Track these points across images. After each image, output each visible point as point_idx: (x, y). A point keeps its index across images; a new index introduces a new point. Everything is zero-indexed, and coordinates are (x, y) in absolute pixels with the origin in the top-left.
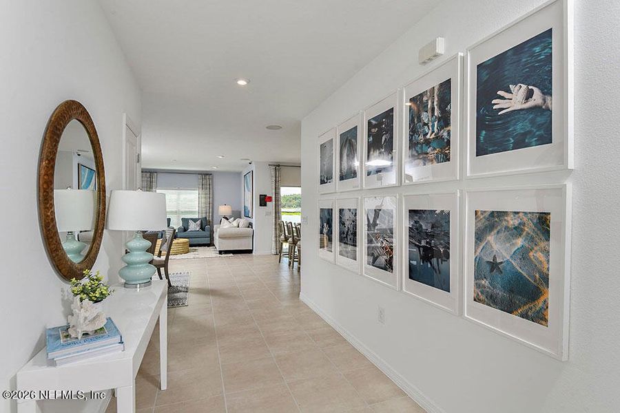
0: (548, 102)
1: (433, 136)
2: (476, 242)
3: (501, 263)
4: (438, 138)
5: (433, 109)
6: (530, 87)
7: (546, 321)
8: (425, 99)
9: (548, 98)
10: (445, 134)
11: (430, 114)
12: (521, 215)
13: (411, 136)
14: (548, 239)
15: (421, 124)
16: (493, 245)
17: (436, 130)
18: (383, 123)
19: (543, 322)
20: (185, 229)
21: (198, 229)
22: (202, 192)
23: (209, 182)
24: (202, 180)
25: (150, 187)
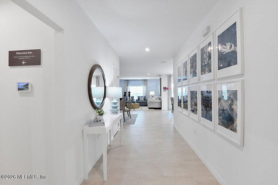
0: (236, 49)
1: (207, 63)
2: (219, 103)
3: (225, 110)
4: (208, 64)
5: (207, 54)
6: (231, 44)
7: (237, 131)
8: (205, 49)
9: (236, 47)
10: (210, 62)
11: (206, 55)
12: (230, 91)
13: (201, 63)
14: (237, 101)
15: (204, 59)
16: (223, 103)
17: (207, 61)
18: (194, 59)
19: (236, 132)
20: (139, 100)
21: (143, 100)
22: (144, 87)
23: (147, 83)
24: (144, 82)
25: (128, 85)
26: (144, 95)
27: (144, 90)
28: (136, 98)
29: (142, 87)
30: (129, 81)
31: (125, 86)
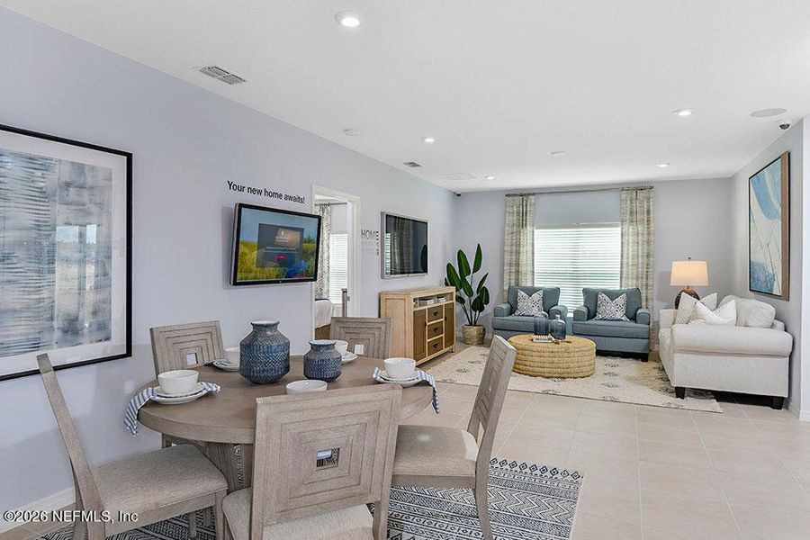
20: (592, 315)
21: (619, 315)
22: (630, 229)
23: (648, 206)
24: (629, 202)
25: (522, 223)
26: (631, 285)
27: (631, 250)
28: (571, 302)
29: (618, 230)
30: (529, 194)
31: (507, 228)
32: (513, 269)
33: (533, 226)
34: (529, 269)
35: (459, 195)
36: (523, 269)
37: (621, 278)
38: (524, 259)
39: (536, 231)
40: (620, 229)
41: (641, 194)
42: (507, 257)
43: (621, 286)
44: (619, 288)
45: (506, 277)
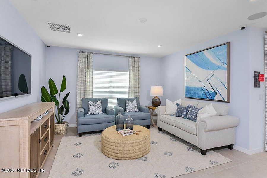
22: (133, 73)
23: (138, 65)
24: (132, 62)
25: (87, 66)
30: (90, 53)
31: (79, 69)
32: (82, 90)
33: (92, 68)
34: (91, 89)
35: (48, 47)
36: (87, 89)
37: (129, 92)
38: (88, 84)
39: (93, 71)
40: (128, 73)
41: (136, 60)
42: (79, 84)
43: (129, 96)
44: (128, 98)
45: (78, 94)
